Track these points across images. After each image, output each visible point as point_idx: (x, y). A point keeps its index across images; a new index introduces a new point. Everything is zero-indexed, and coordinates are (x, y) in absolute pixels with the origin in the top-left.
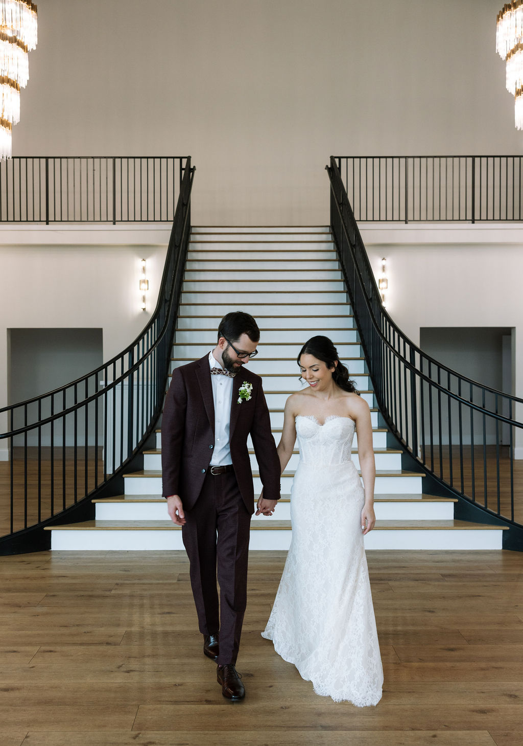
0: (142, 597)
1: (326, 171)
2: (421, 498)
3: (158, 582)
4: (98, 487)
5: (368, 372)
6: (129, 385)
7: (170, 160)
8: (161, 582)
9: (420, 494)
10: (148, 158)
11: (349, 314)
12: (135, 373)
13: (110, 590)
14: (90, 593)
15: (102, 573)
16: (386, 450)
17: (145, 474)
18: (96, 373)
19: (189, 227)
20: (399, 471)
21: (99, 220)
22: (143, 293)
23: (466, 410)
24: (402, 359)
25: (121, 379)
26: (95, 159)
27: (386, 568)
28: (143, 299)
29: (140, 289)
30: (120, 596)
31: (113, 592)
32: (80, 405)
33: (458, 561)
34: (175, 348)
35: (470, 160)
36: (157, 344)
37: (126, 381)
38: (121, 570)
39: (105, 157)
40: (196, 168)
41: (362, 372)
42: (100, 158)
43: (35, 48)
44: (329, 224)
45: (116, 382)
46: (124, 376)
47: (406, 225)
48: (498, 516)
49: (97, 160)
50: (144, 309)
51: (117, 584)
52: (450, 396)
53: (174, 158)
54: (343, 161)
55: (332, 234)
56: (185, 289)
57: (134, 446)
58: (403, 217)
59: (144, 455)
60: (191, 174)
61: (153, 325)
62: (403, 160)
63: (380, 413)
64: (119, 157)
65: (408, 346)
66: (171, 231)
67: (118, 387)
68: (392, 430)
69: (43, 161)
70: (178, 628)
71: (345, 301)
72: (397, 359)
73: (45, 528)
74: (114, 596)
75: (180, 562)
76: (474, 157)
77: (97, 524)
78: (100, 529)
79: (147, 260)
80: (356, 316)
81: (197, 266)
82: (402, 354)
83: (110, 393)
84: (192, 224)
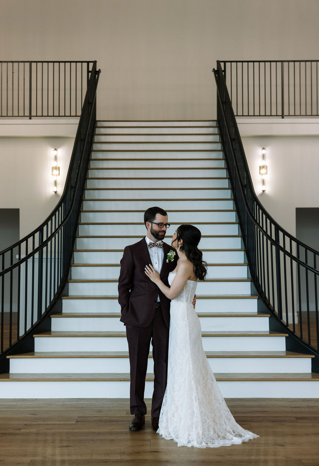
0: (45, 434)
1: (213, 73)
2: (285, 355)
3: (59, 423)
4: (12, 345)
5: (244, 248)
6: (39, 258)
7: (79, 65)
8: (62, 423)
9: (284, 352)
10: (59, 62)
11: (230, 197)
12: (45, 249)
13: (20, 429)
14: (4, 432)
15: (13, 416)
16: (257, 314)
17: (52, 334)
18: (11, 249)
19: (95, 121)
20: (267, 331)
21: (17, 115)
22: (55, 178)
24: (269, 238)
25: (32, 254)
26: (14, 63)
27: (249, 412)
28: (54, 183)
29: (52, 175)
30: (28, 434)
31: (22, 431)
33: (312, 407)
34: (80, 226)
36: (64, 224)
37: (37, 255)
38: (29, 414)
39: (23, 62)
40: (101, 70)
41: (240, 247)
42: (19, 62)
44: (216, 118)
45: (28, 256)
46: (35, 251)
47: (283, 119)
49: (16, 65)
50: (56, 192)
51: (26, 425)
52: (308, 268)
53: (82, 62)
54: (228, 65)
55: (218, 127)
56: (90, 176)
57: (43, 311)
58: (280, 113)
59: (52, 318)
60: (97, 76)
61: (60, 208)
62: (279, 64)
63: (252, 283)
64: (35, 62)
65: (273, 226)
66: (78, 125)
67: (30, 260)
68: (262, 297)
70: (74, 458)
71: (227, 187)
72: (265, 237)
74: (23, 434)
75: (80, 408)
77: (11, 376)
78: (14, 380)
79: (58, 150)
80: (235, 199)
81: (100, 156)
82: (269, 233)
83: (23, 265)
84: (97, 119)
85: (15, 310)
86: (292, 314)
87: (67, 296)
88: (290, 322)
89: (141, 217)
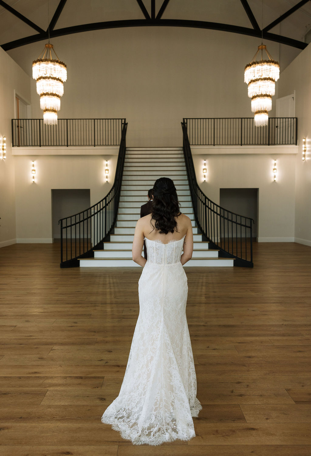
1: (181, 124)
4: (95, 246)
5: (193, 206)
7: (117, 120)
9: (207, 249)
11: (187, 184)
12: (107, 207)
16: (197, 234)
18: (87, 210)
19: (125, 148)
20: (201, 241)
21: (88, 145)
22: (107, 175)
23: (226, 221)
24: (202, 202)
25: (102, 209)
26: (87, 120)
28: (107, 177)
29: (105, 173)
32: (81, 221)
34: (120, 197)
35: (240, 120)
36: (115, 196)
37: (104, 209)
39: (91, 119)
40: (128, 123)
41: (191, 206)
42: (89, 119)
43: (65, 81)
44: (182, 146)
46: (103, 208)
47: (214, 146)
48: (232, 255)
50: (107, 181)
52: (224, 218)
53: (119, 119)
54: (188, 120)
55: (183, 150)
56: (124, 174)
57: (107, 232)
58: (213, 143)
60: (126, 126)
62: (213, 120)
63: (196, 221)
64: (96, 119)
65: (204, 197)
66: (119, 149)
67: (101, 211)
69: (66, 121)
71: (186, 179)
72: (201, 202)
73: (78, 259)
76: (242, 118)
77: (95, 258)
78: (96, 260)
79: (108, 161)
80: (190, 185)
81: (128, 164)
82: (202, 200)
83: (93, 217)
84: (126, 146)
85: (89, 237)
86: (217, 238)
87: (116, 227)
88: (216, 241)
89: (146, 193)
